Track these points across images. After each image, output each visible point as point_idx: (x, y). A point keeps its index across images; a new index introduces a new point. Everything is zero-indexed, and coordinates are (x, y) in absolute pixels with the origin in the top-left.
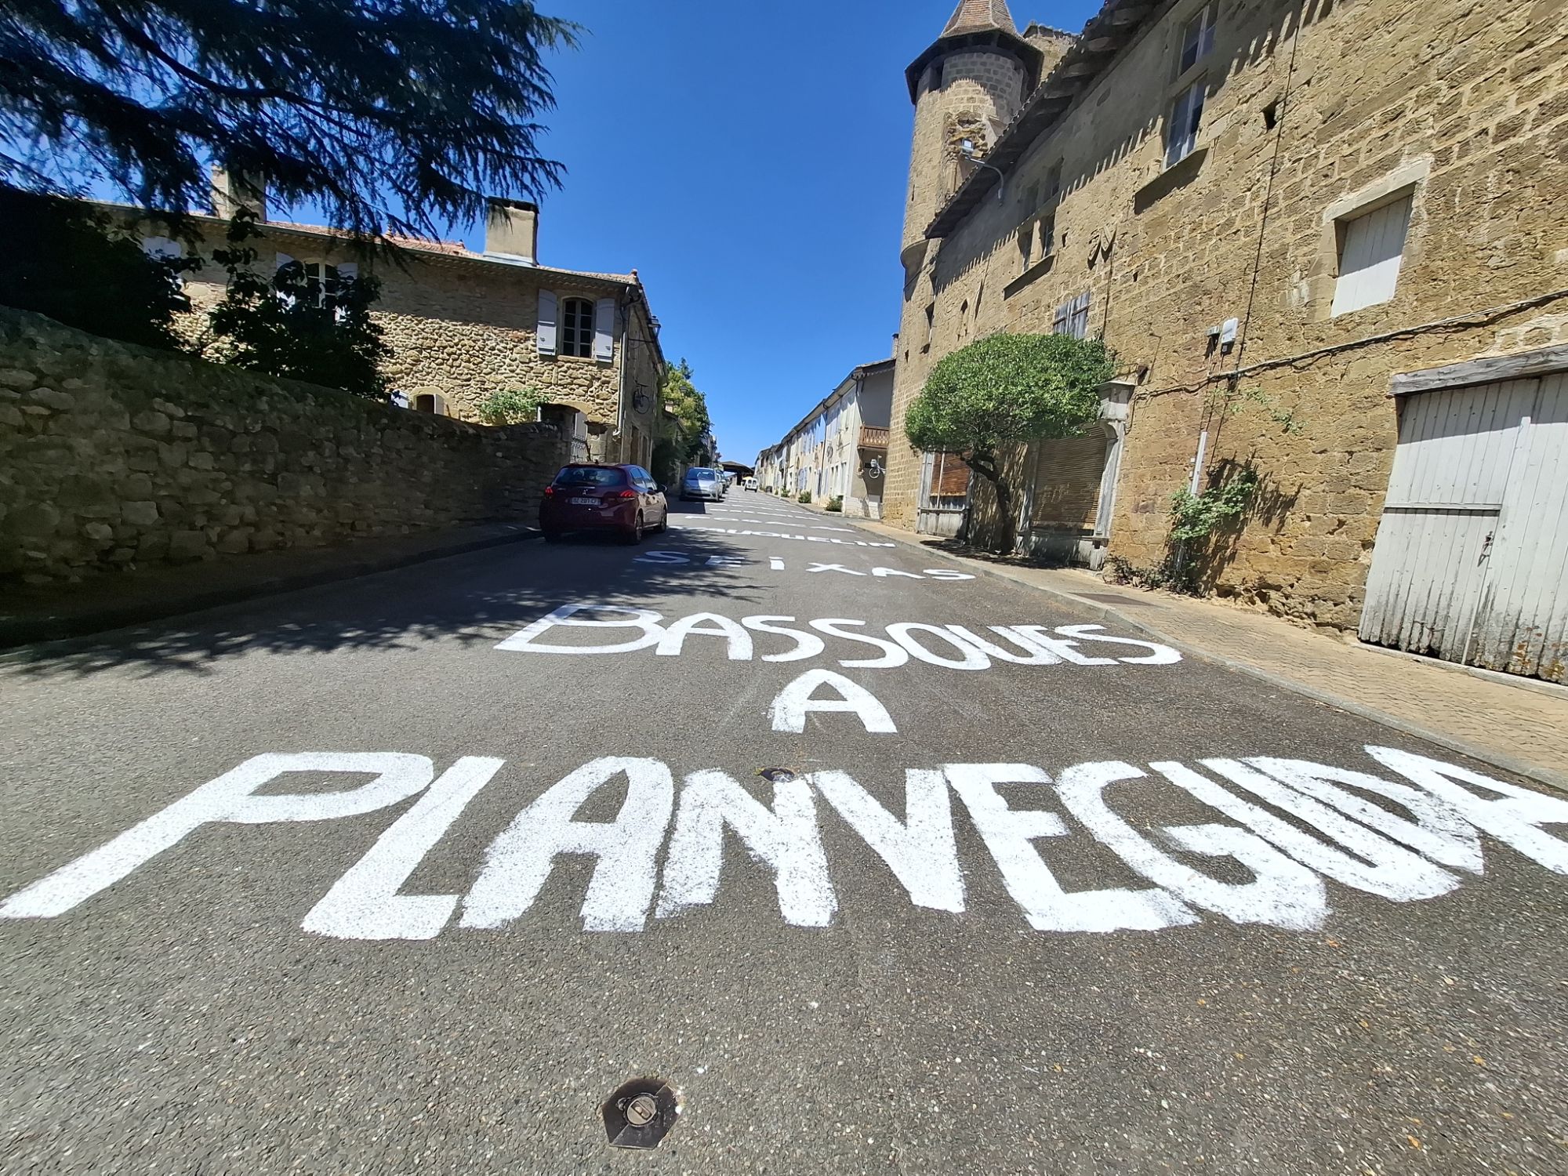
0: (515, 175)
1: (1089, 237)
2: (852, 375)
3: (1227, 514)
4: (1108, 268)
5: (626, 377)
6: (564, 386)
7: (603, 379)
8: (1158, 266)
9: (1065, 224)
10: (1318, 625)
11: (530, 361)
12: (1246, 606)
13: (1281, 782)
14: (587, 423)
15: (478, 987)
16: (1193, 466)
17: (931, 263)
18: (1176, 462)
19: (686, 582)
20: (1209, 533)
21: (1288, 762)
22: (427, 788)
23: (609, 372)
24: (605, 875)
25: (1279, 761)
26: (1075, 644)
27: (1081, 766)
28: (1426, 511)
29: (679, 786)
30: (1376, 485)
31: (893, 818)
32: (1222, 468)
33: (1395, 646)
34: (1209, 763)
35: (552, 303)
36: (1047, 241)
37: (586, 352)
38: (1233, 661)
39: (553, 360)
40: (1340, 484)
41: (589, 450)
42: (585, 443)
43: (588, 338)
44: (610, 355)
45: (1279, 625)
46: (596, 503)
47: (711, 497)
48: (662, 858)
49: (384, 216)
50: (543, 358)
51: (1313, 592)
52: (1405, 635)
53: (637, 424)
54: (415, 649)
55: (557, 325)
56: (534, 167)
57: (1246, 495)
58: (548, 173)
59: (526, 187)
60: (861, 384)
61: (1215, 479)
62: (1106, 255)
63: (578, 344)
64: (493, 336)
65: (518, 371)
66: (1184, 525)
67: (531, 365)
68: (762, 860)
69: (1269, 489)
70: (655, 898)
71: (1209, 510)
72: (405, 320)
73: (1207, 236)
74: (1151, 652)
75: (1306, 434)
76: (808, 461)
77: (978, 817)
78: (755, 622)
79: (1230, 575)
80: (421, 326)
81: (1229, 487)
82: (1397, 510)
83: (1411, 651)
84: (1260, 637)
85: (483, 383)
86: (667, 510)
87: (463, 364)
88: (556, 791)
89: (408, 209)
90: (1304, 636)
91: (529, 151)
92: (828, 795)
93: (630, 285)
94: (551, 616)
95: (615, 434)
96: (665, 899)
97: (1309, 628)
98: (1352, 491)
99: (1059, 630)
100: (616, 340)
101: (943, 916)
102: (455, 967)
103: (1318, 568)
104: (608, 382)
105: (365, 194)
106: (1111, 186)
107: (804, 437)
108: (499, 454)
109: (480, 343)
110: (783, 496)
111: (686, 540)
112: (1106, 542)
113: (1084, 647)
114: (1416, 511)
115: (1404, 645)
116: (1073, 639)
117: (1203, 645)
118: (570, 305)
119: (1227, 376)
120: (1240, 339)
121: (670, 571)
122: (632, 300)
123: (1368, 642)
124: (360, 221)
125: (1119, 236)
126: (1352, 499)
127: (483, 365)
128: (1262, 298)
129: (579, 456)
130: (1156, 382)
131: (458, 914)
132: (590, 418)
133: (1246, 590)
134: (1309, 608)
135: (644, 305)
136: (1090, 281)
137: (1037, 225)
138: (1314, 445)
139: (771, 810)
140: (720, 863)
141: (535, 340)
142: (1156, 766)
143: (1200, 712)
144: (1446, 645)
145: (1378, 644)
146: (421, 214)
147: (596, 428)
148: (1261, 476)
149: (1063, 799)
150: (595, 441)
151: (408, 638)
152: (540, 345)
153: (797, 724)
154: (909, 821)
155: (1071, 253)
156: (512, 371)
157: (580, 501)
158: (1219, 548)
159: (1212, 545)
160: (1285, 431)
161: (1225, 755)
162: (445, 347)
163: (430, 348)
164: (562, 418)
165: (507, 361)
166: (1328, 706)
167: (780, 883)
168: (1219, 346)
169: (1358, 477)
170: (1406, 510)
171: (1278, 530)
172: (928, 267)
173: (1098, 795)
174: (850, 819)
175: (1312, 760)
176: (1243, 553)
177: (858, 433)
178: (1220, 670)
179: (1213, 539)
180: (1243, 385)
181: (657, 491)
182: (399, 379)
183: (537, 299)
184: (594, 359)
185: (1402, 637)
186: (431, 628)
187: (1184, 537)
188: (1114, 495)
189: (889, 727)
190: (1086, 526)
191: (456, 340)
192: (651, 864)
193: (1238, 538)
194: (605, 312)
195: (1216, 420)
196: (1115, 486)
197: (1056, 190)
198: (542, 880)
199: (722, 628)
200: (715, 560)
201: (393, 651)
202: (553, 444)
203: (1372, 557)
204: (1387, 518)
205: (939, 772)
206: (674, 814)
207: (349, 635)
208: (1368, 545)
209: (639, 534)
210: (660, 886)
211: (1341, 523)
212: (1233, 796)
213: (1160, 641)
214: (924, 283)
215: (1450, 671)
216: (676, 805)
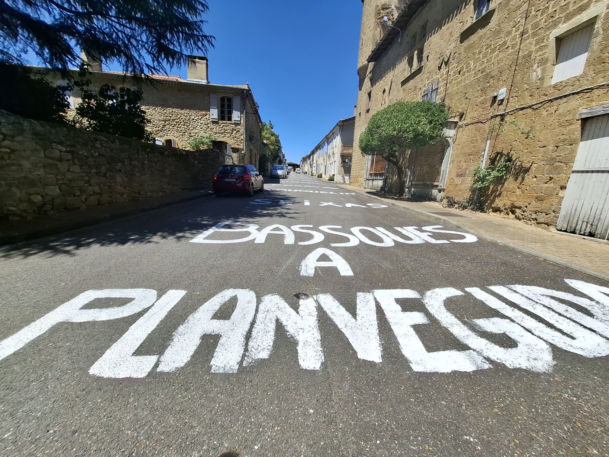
0: (195, 44)
1: (439, 56)
2: (338, 124)
3: (498, 176)
4: (447, 70)
5: (246, 129)
6: (222, 134)
7: (237, 130)
8: (470, 66)
9: (428, 51)
10: (538, 223)
11: (208, 124)
12: (505, 216)
13: (526, 297)
14: (231, 148)
15: (160, 402)
16: (483, 156)
17: (370, 73)
18: (476, 154)
19: (270, 212)
20: (489, 185)
21: (529, 287)
22: (153, 305)
23: (239, 127)
24: (223, 345)
25: (525, 287)
26: (431, 234)
27: (434, 290)
28: (592, 172)
29: (259, 302)
30: (569, 160)
31: (350, 316)
32: (496, 156)
33: (574, 232)
34: (493, 288)
35: (215, 99)
36: (420, 59)
37: (230, 119)
38: (501, 241)
39: (217, 123)
40: (551, 161)
41: (233, 159)
42: (231, 156)
43: (230, 113)
44: (239, 119)
45: (520, 224)
46: (234, 180)
47: (282, 177)
48: (248, 336)
49: (144, 64)
50: (213, 122)
51: (536, 209)
52: (578, 227)
53: (252, 148)
54: (157, 243)
55: (218, 108)
56: (202, 39)
57: (507, 168)
58: (208, 41)
59: (200, 48)
60: (341, 127)
61: (493, 161)
62: (446, 64)
63: (226, 116)
64: (193, 114)
65: (203, 128)
66: (478, 182)
67: (208, 125)
68: (292, 337)
69: (518, 165)
70: (244, 356)
71: (490, 175)
72: (158, 109)
73: (493, 51)
74: (464, 237)
75: (536, 139)
76: (321, 161)
77: (389, 315)
78: (296, 228)
79: (499, 203)
80: (165, 111)
81: (499, 164)
82: (578, 172)
83: (581, 234)
84: (512, 230)
85: (190, 133)
86: (263, 182)
87: (182, 126)
88: (207, 305)
89: (153, 61)
90: (531, 228)
91: (200, 32)
92: (323, 305)
93: (246, 90)
94: (214, 228)
95: (243, 152)
96: (248, 357)
97: (533, 225)
98: (557, 164)
99: (424, 228)
100: (241, 113)
101: (372, 364)
102: (152, 392)
103: (539, 198)
104: (239, 131)
105: (136, 55)
106: (449, 31)
107: (319, 152)
108: (196, 162)
109: (188, 117)
110: (311, 175)
111: (271, 194)
112: (444, 190)
113: (435, 236)
114: (587, 172)
115: (578, 232)
116: (430, 232)
117: (487, 233)
118: (222, 100)
119: (500, 115)
120: (507, 97)
121: (264, 207)
122: (247, 96)
123: (561, 230)
124: (135, 67)
125: (452, 54)
126: (557, 168)
127: (190, 126)
128: (518, 77)
129: (229, 162)
130: (467, 119)
131: (157, 365)
132: (233, 146)
133: (505, 209)
134: (534, 216)
135: (252, 98)
136: (439, 76)
137: (416, 52)
138: (540, 144)
139: (298, 313)
140: (273, 339)
141: (209, 115)
142: (468, 290)
143: (487, 264)
144: (598, 231)
145: (566, 231)
146: (159, 63)
147: (235, 150)
148: (514, 159)
149: (426, 305)
150: (235, 155)
151: (156, 238)
152: (212, 117)
153: (311, 272)
154: (358, 317)
155: (431, 64)
156: (201, 128)
157: (228, 180)
158: (493, 191)
159: (490, 190)
160: (526, 138)
161: (500, 284)
162: (175, 120)
163: (169, 120)
164: (221, 147)
165: (199, 124)
166: (545, 260)
167: (299, 348)
168: (497, 101)
169: (561, 158)
170: (582, 172)
171: (521, 183)
172: (369, 75)
173: (442, 304)
174: (332, 316)
175: (540, 286)
176: (504, 193)
177: (340, 148)
178: (494, 245)
179: (491, 187)
180: (507, 118)
181: (259, 175)
182: (158, 133)
183: (209, 98)
184: (233, 122)
185: (577, 228)
186: (165, 234)
187: (479, 187)
188: (448, 169)
189: (350, 273)
190: (435, 184)
191: (179, 117)
192: (243, 339)
193: (502, 187)
194: (237, 102)
195: (494, 135)
196: (448, 166)
197: (424, 36)
198: (195, 348)
199: (282, 231)
200: (282, 202)
201: (149, 244)
202: (218, 157)
203: (565, 193)
204: (573, 176)
205: (371, 294)
206: (255, 316)
207: (133, 237)
208: (563, 188)
209: (252, 193)
210: (246, 350)
211: (551, 179)
212: (504, 304)
213: (468, 232)
214: (367, 82)
215: (600, 243)
216: (257, 311)
